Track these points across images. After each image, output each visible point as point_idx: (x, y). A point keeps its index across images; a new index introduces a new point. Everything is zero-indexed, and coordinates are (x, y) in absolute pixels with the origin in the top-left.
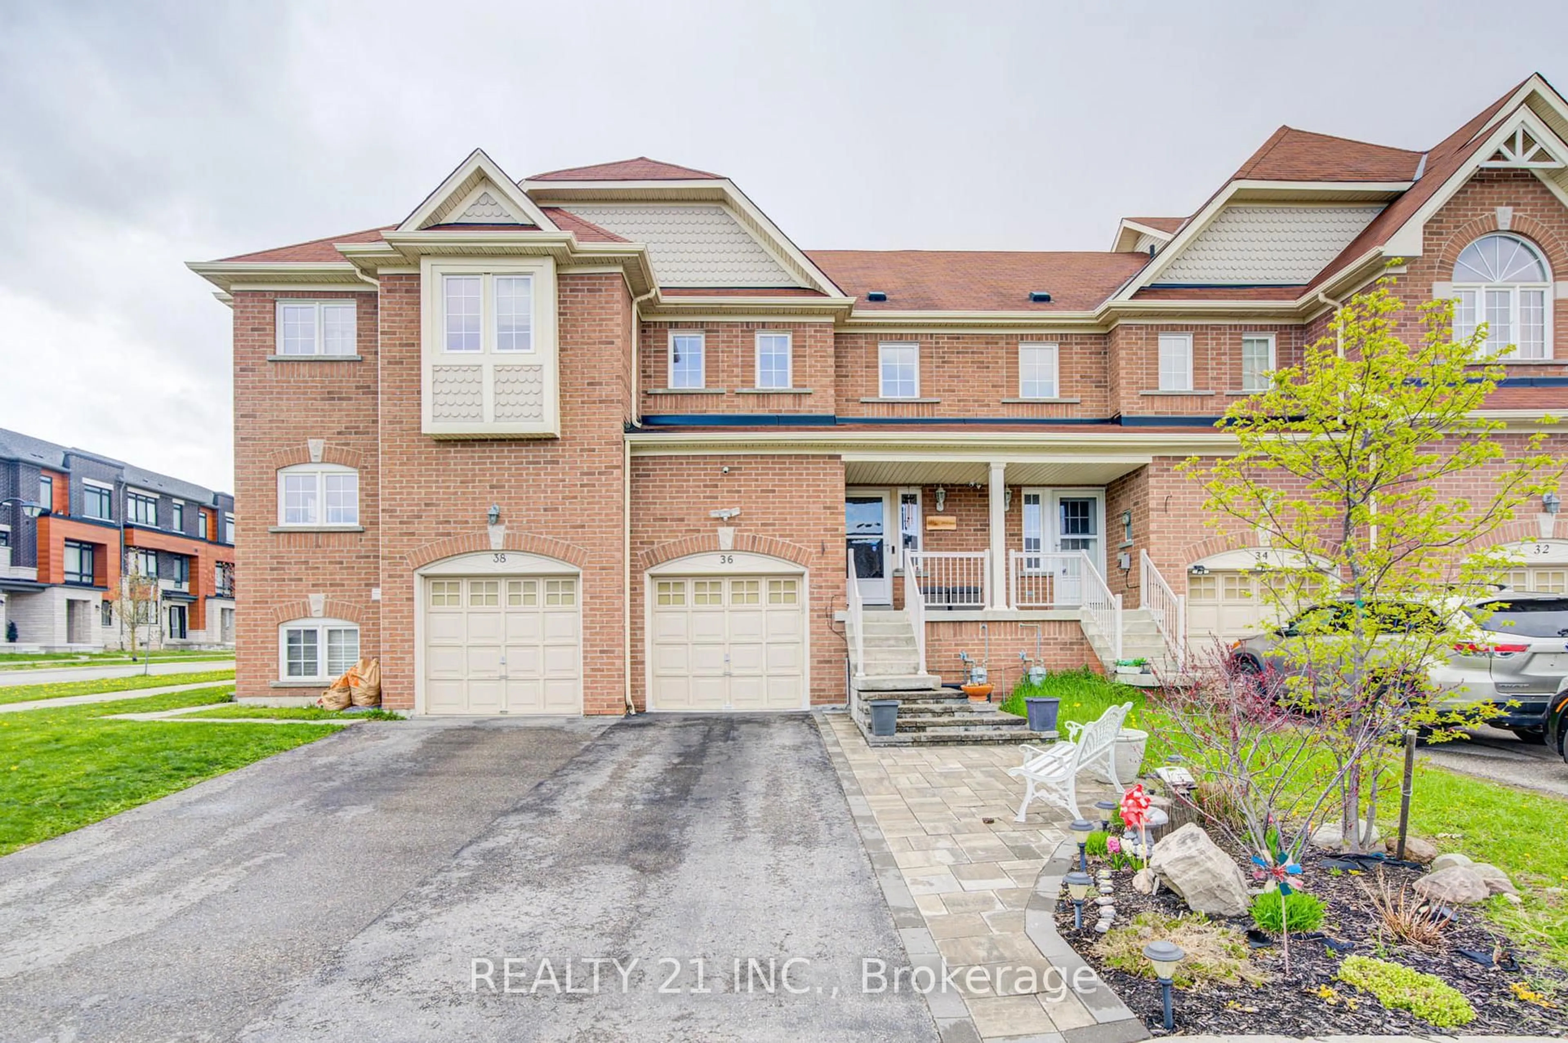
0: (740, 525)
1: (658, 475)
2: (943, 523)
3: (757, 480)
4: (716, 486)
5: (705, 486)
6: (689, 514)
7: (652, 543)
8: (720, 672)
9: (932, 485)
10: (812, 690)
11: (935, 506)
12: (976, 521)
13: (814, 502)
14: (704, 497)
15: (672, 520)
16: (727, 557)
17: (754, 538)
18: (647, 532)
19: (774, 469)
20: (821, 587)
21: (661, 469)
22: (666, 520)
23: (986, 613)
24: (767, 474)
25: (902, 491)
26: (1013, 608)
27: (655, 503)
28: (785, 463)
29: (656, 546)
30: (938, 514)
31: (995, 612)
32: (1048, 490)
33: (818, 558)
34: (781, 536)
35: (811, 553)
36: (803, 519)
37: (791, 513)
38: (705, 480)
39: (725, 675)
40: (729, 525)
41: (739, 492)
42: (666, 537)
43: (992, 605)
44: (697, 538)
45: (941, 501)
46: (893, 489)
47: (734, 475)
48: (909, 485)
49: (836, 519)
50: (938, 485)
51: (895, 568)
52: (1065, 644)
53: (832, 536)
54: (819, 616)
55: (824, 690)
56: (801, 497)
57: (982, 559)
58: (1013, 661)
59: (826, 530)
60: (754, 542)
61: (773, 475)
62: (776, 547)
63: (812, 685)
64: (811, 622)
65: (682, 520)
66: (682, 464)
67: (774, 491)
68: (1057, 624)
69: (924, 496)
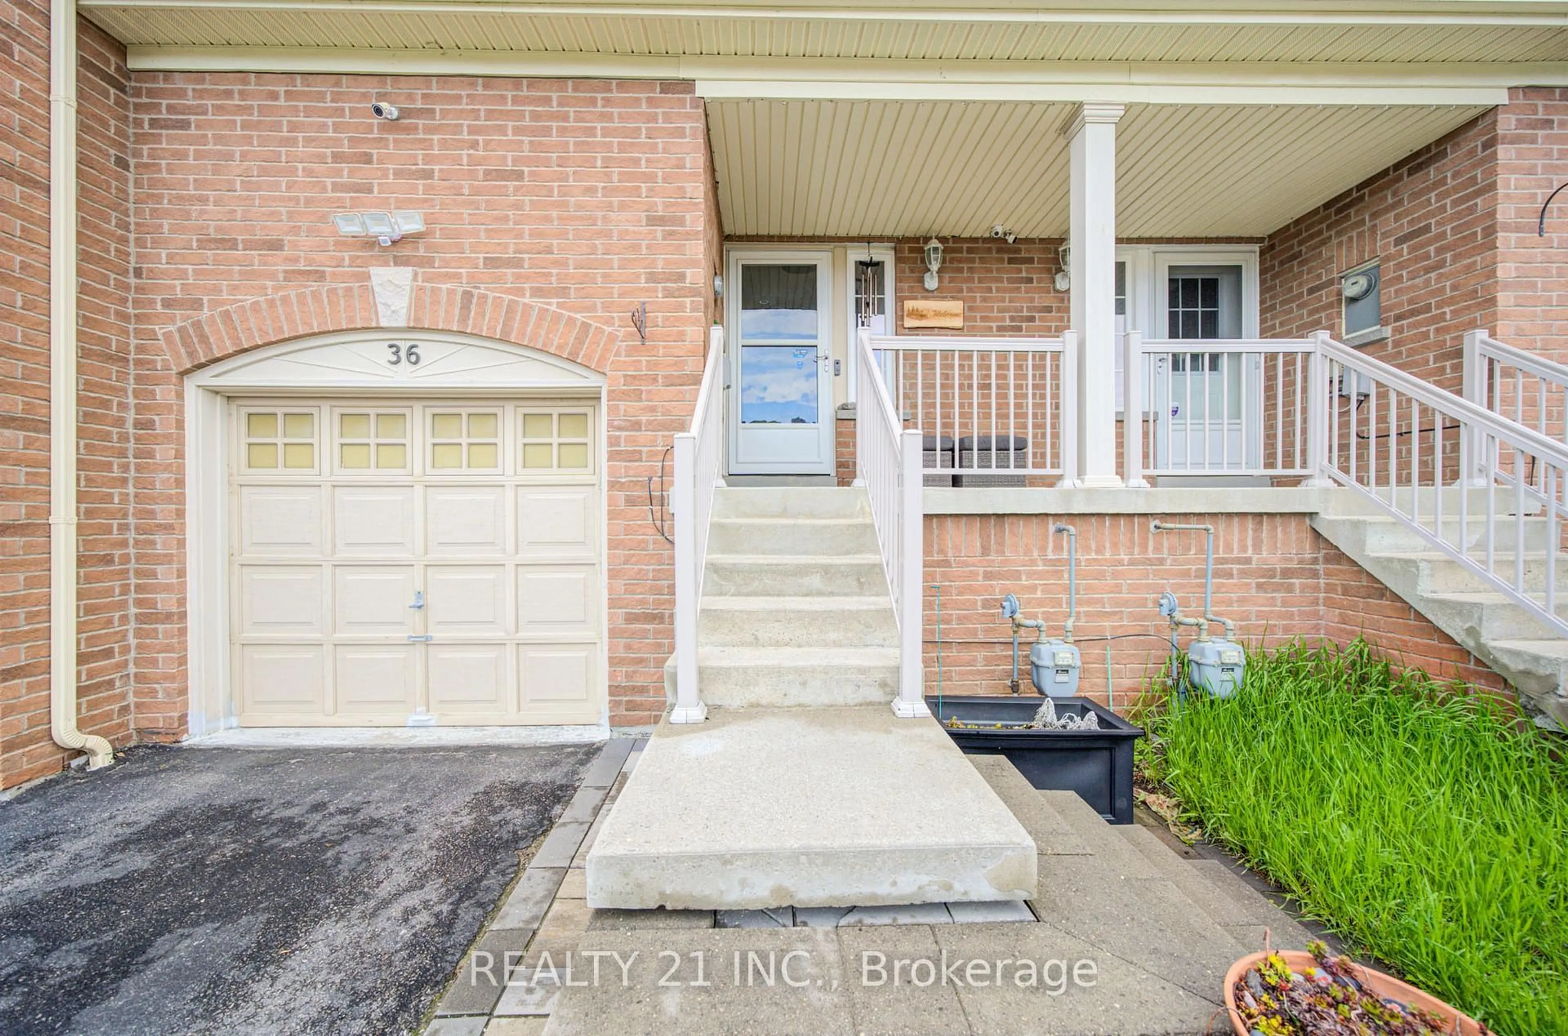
0: (430, 262)
1: (210, 124)
2: (938, 314)
3: (474, 145)
4: (367, 159)
5: (338, 157)
6: (296, 230)
7: (197, 304)
8: (401, 635)
9: (916, 239)
10: (614, 690)
11: (921, 281)
12: (1001, 310)
13: (623, 206)
14: (336, 187)
15: (249, 245)
16: (404, 346)
17: (467, 296)
18: (183, 275)
19: (521, 115)
20: (636, 426)
21: (218, 109)
22: (233, 245)
23: (1069, 495)
24: (502, 130)
25: (857, 254)
26: (1137, 480)
27: (204, 200)
28: (547, 101)
29: (206, 312)
30: (928, 294)
31: (1090, 492)
32: (1145, 250)
33: (631, 351)
34: (537, 292)
35: (612, 338)
36: (593, 250)
37: (563, 235)
38: (338, 142)
39: (412, 642)
40: (399, 262)
41: (428, 175)
42: (234, 289)
43: (1081, 472)
44: (316, 295)
45: (935, 267)
46: (838, 247)
47: (414, 129)
48: (869, 240)
49: (680, 249)
50: (927, 239)
51: (839, 404)
52: (1271, 573)
53: (668, 294)
54: (631, 502)
55: (643, 690)
56: (591, 191)
57: (1056, 356)
58: (1134, 617)
59: (652, 278)
60: (466, 307)
61: (517, 131)
62: (525, 321)
63: (612, 676)
64: (612, 515)
65: (276, 245)
66: (274, 96)
67: (519, 176)
68: (1250, 523)
69: (898, 260)
